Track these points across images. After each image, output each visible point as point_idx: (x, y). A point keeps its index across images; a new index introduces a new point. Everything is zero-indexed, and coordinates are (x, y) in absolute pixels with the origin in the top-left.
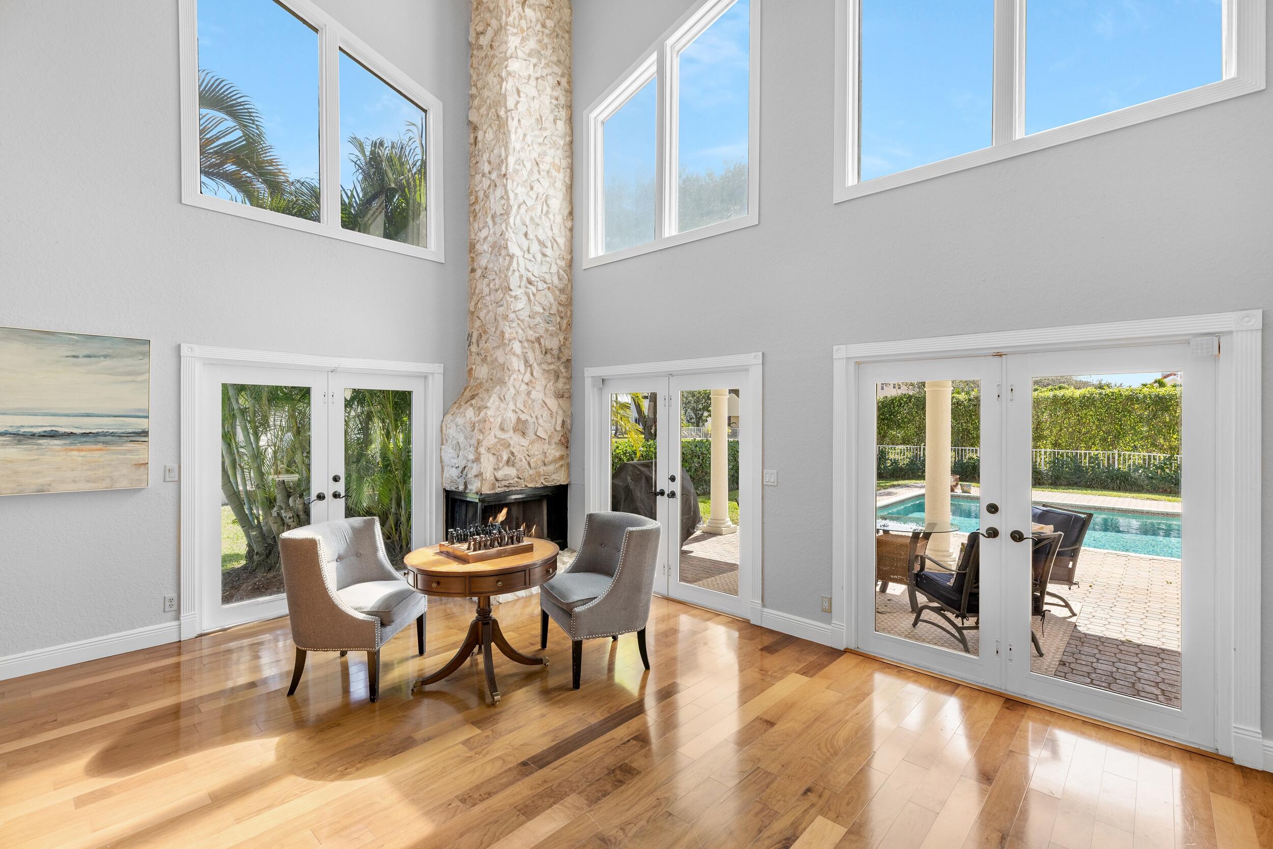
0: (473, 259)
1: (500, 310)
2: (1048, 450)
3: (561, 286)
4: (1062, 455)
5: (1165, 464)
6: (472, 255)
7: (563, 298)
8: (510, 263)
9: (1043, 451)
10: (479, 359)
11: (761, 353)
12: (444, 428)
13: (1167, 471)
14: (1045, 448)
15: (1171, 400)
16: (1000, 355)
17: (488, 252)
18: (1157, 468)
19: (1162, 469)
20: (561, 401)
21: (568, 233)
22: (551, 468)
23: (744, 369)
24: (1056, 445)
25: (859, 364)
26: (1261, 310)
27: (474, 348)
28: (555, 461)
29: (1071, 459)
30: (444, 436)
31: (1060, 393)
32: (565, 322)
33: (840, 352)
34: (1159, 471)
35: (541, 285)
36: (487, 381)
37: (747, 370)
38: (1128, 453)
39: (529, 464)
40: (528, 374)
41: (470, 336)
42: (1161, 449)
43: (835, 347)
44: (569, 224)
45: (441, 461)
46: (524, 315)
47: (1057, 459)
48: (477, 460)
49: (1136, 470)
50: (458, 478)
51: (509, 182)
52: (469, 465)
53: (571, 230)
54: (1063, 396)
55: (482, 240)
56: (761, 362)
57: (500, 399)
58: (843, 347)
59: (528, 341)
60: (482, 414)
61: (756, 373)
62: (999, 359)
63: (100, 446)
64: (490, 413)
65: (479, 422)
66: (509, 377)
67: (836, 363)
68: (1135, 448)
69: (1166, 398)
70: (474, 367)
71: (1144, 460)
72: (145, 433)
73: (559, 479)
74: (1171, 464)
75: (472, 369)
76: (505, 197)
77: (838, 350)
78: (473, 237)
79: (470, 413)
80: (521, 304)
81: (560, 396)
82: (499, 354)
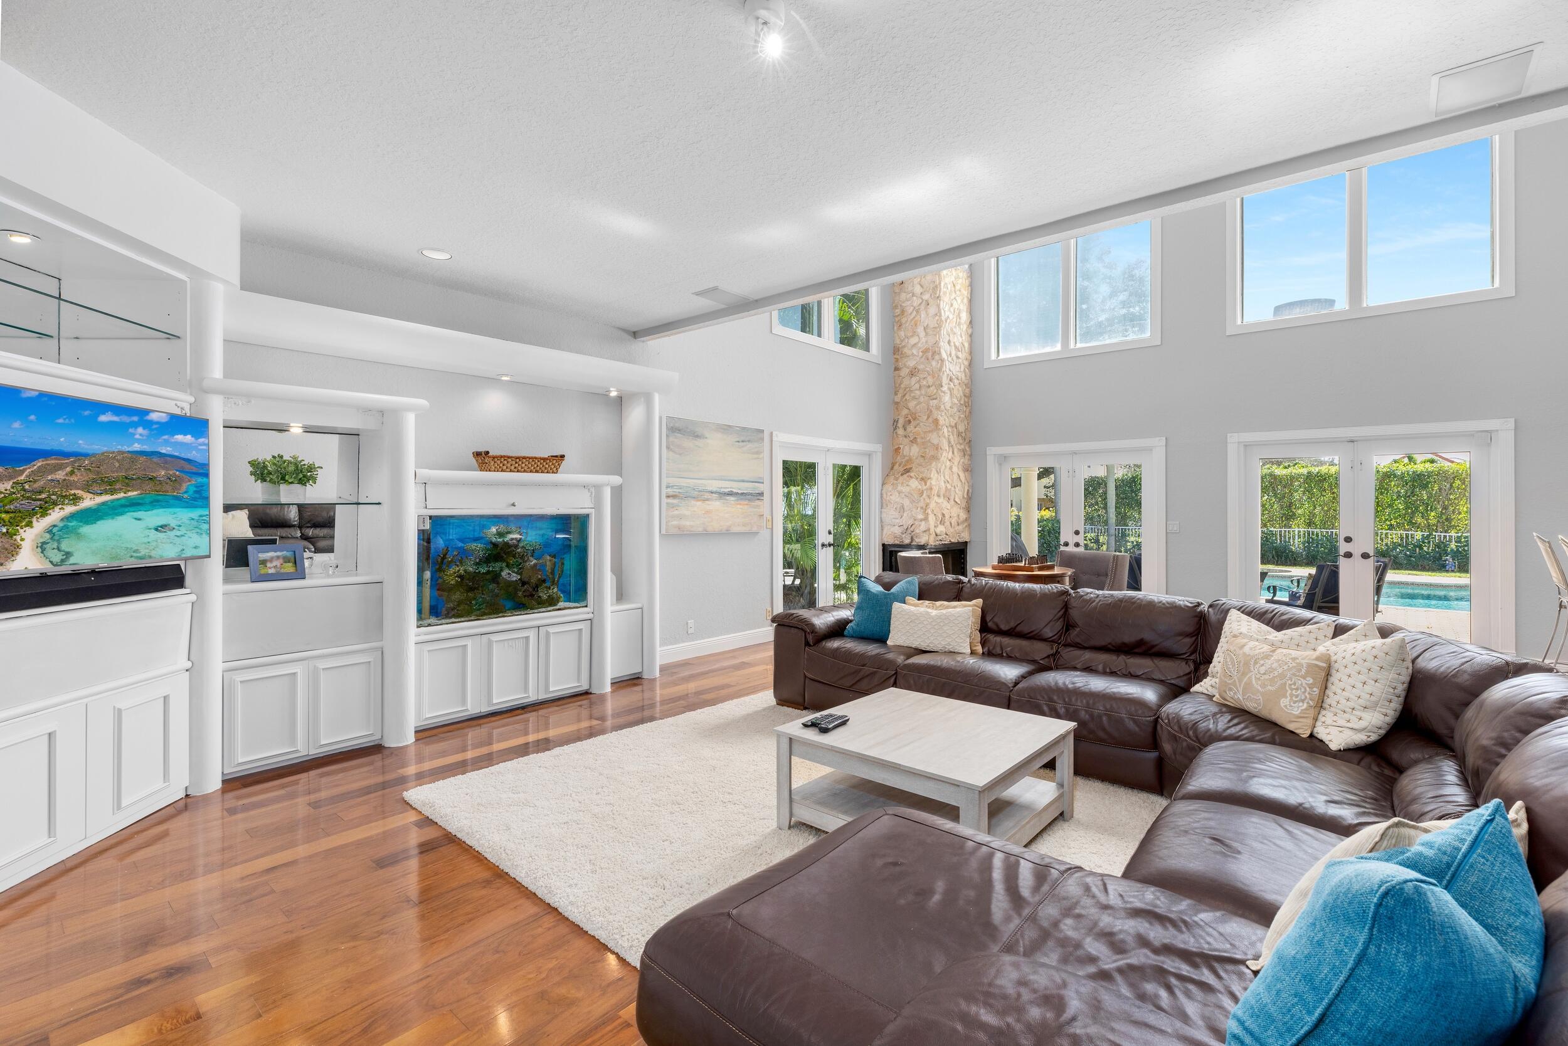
0: (897, 360)
1: (933, 403)
2: (1302, 530)
3: (966, 382)
4: (1317, 535)
5: (1424, 542)
6: (896, 356)
7: (967, 391)
8: (942, 366)
9: (1297, 530)
10: (906, 441)
11: (1164, 438)
12: (885, 496)
13: (1425, 549)
14: (1299, 528)
15: (1429, 477)
16: (1352, 441)
17: (918, 356)
18: (1415, 546)
19: (1421, 548)
20: (966, 473)
21: (969, 339)
22: (960, 527)
23: (1149, 449)
24: (1310, 524)
25: (1247, 446)
26: (1513, 419)
27: (900, 431)
28: (963, 522)
29: (1326, 538)
30: (884, 501)
31: (1315, 470)
32: (968, 410)
33: (1233, 439)
34: (1417, 549)
35: (956, 382)
36: (917, 458)
37: (1151, 450)
38: (1384, 532)
39: (951, 523)
40: (951, 453)
41: (896, 422)
42: (1418, 527)
43: (1229, 435)
44: (970, 331)
45: (881, 521)
46: (948, 405)
47: (1312, 538)
48: (926, 519)
49: (1395, 549)
50: (903, 534)
51: (942, 302)
52: (917, 523)
53: (971, 336)
54: (1318, 473)
55: (910, 346)
56: (1164, 444)
57: (937, 471)
58: (1236, 434)
59: (950, 426)
60: (928, 484)
61: (1159, 454)
62: (1352, 444)
63: (746, 502)
64: (933, 482)
65: (927, 489)
66: (941, 455)
67: (1229, 446)
68: (1391, 527)
69: (1424, 476)
70: (901, 446)
71: (1402, 539)
72: (761, 494)
73: (965, 537)
74: (1429, 542)
75: (899, 448)
76: (938, 314)
77: (1231, 437)
78: (898, 341)
79: (914, 484)
80: (947, 398)
81: (966, 470)
82: (934, 438)
